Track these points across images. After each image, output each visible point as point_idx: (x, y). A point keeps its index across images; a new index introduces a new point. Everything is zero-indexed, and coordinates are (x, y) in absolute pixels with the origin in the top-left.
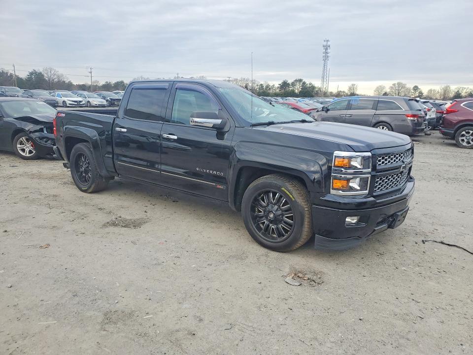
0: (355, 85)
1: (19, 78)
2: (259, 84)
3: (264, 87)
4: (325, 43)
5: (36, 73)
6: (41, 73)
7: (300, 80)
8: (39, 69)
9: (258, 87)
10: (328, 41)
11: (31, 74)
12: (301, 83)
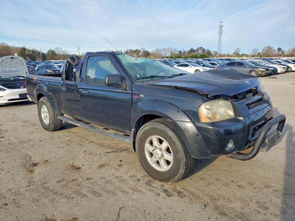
0: (239, 49)
1: (43, 53)
2: (179, 51)
3: (182, 53)
4: (220, 24)
5: (51, 51)
6: (54, 51)
7: (202, 48)
8: (53, 49)
9: (178, 53)
10: (222, 22)
11: (49, 51)
12: (202, 50)
